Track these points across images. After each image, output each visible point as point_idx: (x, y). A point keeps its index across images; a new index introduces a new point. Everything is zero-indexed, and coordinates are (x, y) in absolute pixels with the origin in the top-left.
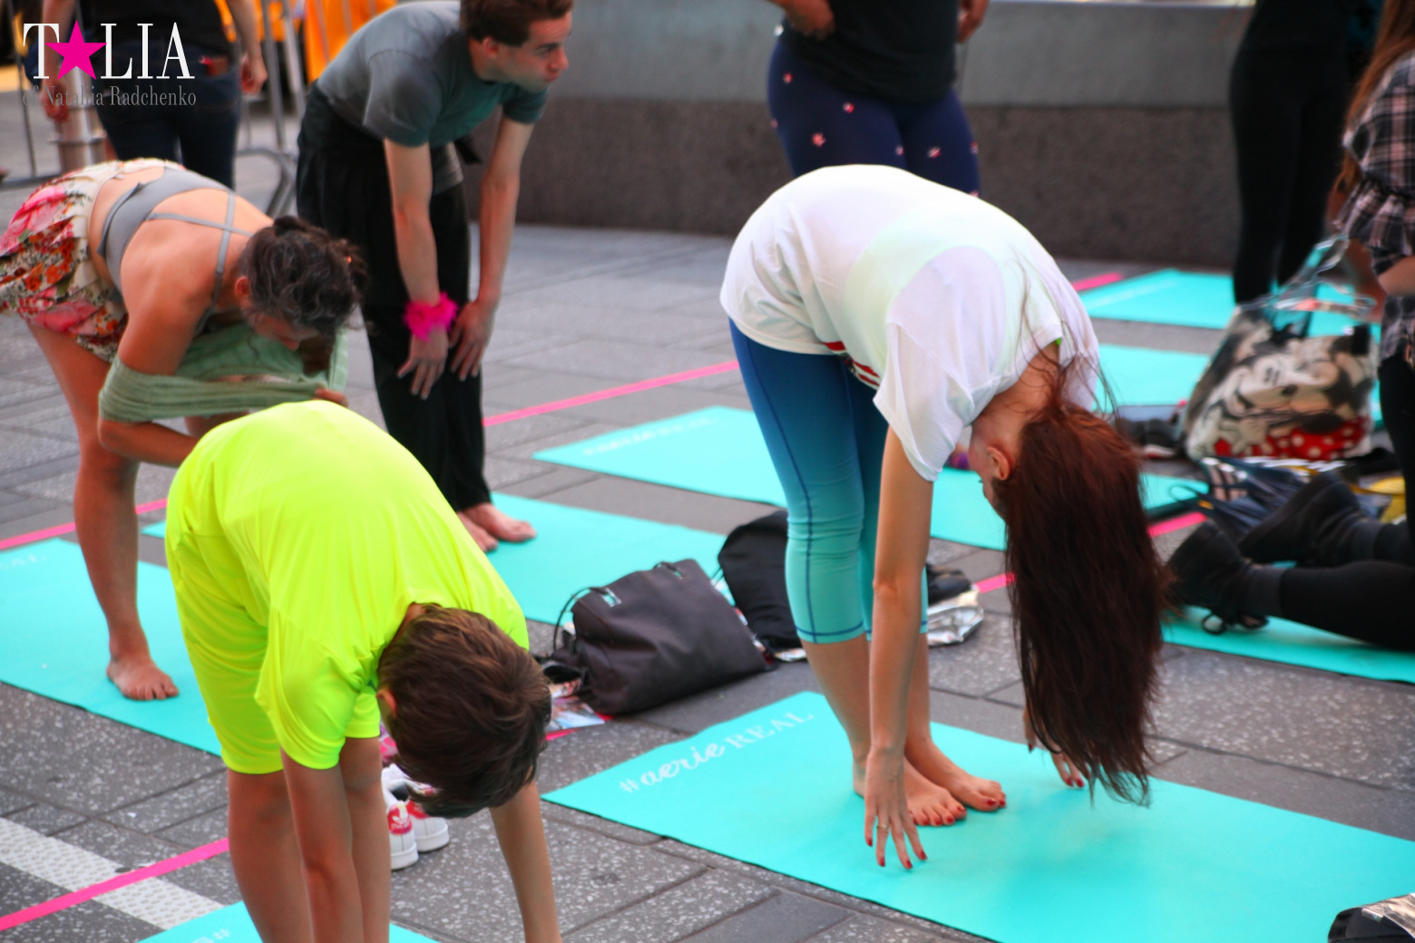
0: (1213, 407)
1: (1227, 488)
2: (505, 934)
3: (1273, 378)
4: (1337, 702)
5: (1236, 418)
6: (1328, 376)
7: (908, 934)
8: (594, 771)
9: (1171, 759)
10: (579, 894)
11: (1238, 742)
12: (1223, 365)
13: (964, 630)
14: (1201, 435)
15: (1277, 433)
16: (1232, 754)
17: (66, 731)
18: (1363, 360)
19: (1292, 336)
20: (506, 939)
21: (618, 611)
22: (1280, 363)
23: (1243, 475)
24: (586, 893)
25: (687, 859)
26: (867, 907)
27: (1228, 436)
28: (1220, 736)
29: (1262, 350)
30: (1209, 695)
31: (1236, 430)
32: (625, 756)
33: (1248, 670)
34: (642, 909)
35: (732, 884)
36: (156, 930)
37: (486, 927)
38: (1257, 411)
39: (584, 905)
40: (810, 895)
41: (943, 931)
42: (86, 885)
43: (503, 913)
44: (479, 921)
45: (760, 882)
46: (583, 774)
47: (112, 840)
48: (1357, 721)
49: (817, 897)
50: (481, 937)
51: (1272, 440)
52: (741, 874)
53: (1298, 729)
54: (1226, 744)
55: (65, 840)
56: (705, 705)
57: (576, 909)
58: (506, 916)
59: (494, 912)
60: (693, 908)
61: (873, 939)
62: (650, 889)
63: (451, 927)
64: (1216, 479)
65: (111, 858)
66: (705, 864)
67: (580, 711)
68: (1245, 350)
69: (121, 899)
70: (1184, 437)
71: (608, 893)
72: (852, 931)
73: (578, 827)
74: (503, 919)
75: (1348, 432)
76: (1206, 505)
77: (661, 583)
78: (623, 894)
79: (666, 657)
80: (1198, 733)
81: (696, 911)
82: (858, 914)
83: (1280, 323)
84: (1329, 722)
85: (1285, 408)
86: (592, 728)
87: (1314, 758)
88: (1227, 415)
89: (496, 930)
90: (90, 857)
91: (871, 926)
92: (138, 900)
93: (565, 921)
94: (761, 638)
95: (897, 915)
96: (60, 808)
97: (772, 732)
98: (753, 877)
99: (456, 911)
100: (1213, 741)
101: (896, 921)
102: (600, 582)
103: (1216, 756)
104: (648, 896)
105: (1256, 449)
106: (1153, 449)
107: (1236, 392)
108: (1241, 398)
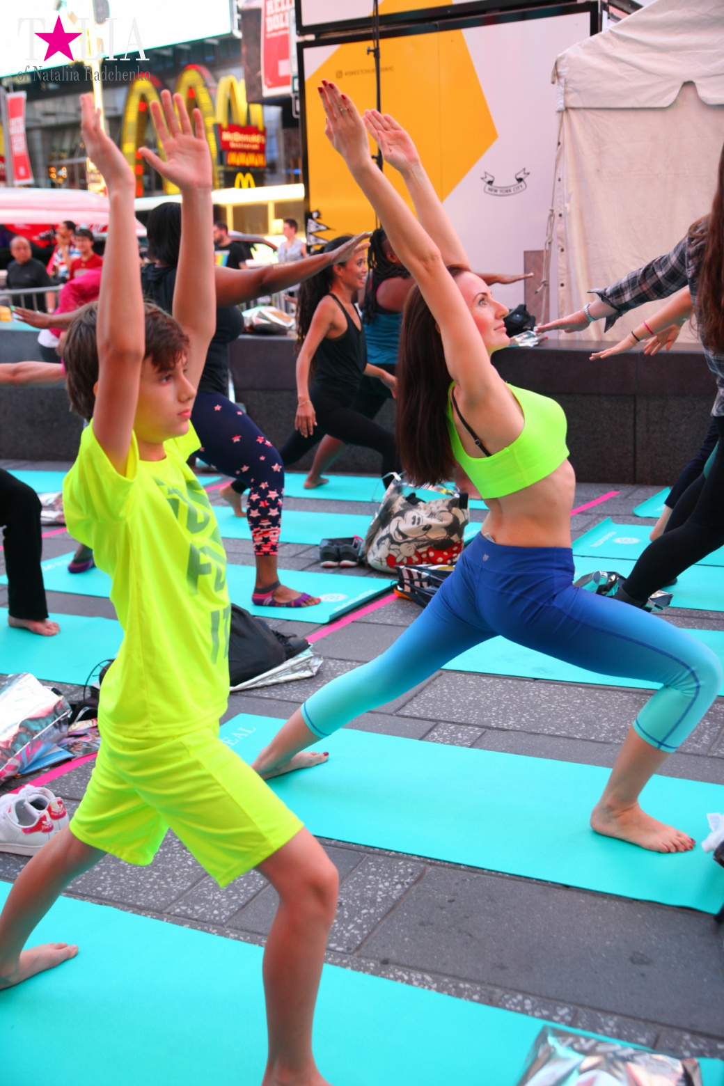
0: (383, 538)
2: (147, 894)
3: (417, 521)
4: (543, 694)
5: (399, 544)
6: (448, 519)
7: (408, 865)
9: (480, 736)
10: (181, 860)
11: (510, 723)
12: (385, 516)
13: (315, 670)
14: (376, 555)
15: (421, 550)
16: (512, 730)
18: (464, 510)
19: (418, 501)
20: (150, 897)
22: (419, 514)
23: (425, 574)
26: (372, 850)
27: (392, 553)
28: (499, 721)
29: (406, 507)
30: (474, 696)
31: (399, 550)
33: (484, 680)
37: (130, 890)
38: (410, 539)
39: (188, 868)
40: (330, 845)
41: (429, 861)
44: (123, 887)
48: (563, 705)
49: (335, 846)
50: (131, 899)
51: (417, 554)
53: (539, 713)
54: (505, 725)
57: (185, 872)
58: (140, 881)
59: (130, 879)
61: (389, 871)
63: (107, 893)
64: (406, 576)
68: (397, 507)
70: (364, 555)
72: (372, 867)
74: (139, 884)
75: (455, 549)
80: (485, 719)
82: (368, 855)
84: (550, 707)
85: (425, 537)
87: (558, 729)
88: (393, 542)
89: (140, 892)
91: (382, 863)
93: (182, 880)
95: (393, 853)
97: (238, 741)
99: (104, 881)
100: (497, 724)
101: (393, 857)
103: (505, 732)
105: (409, 559)
106: (345, 562)
107: (397, 529)
108: (401, 533)
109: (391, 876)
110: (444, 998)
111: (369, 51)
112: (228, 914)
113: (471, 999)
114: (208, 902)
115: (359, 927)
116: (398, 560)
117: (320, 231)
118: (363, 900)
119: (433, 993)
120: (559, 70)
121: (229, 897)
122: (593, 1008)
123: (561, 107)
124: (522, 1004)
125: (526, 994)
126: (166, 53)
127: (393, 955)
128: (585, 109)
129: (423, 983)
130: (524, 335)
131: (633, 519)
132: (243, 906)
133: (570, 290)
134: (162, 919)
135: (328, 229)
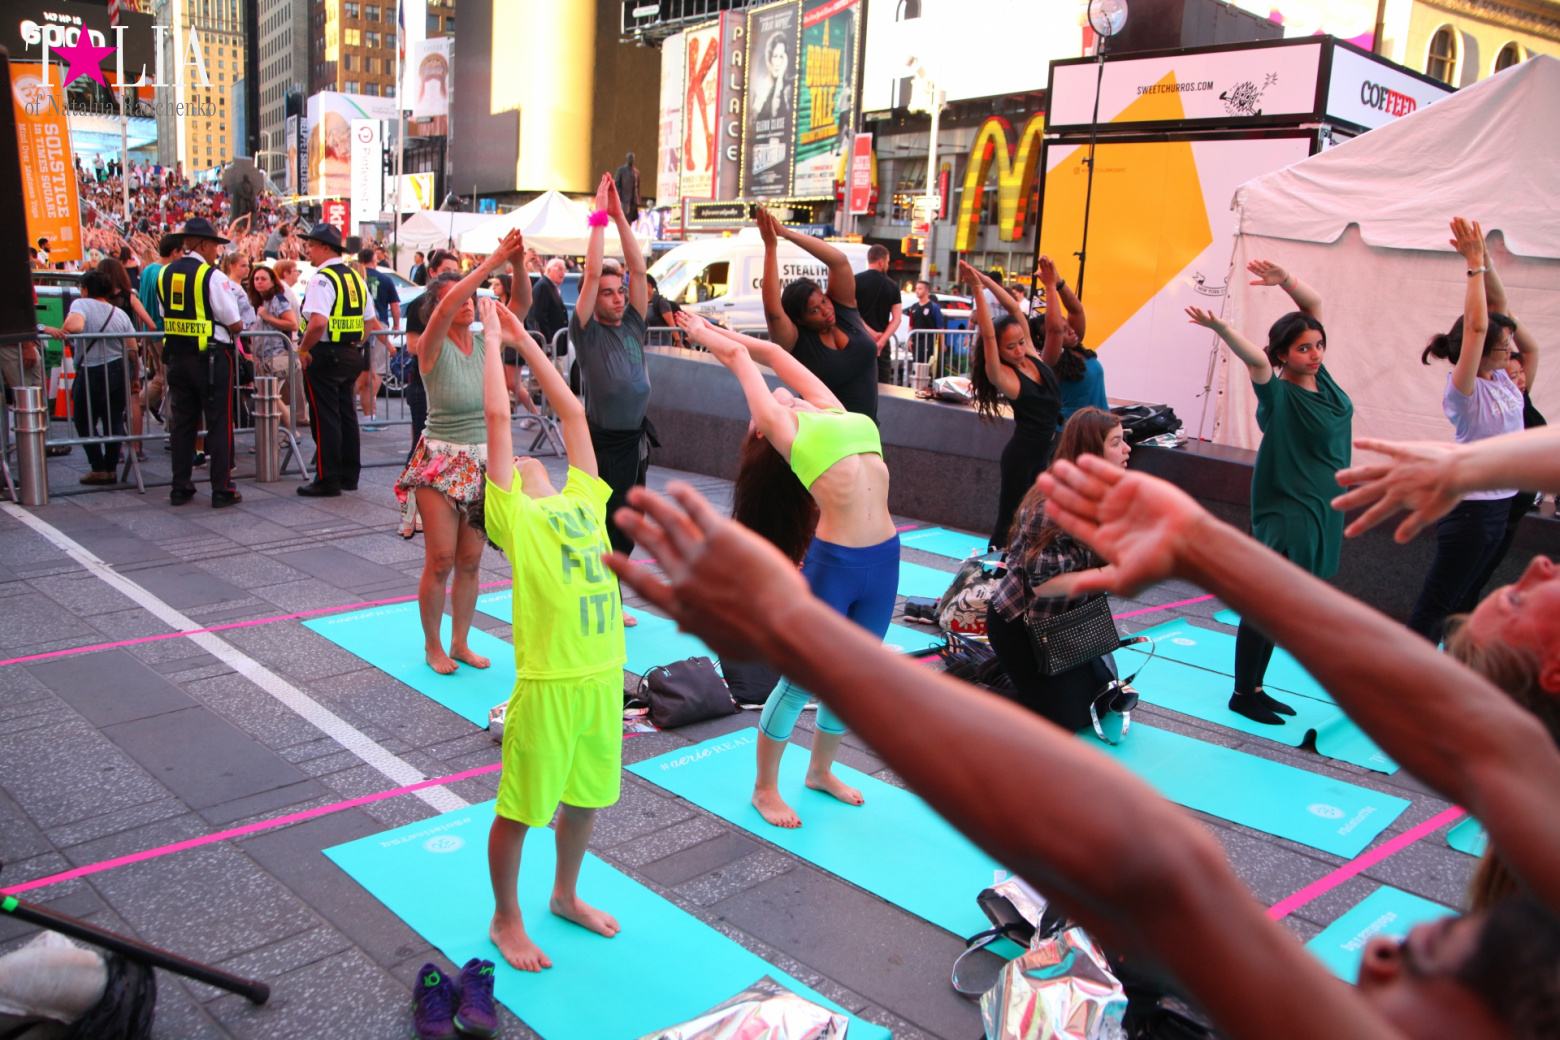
0: (953, 604)
1: (955, 647)
3: (980, 595)
5: (963, 612)
8: (649, 756)
12: (959, 585)
14: (946, 617)
15: (979, 620)
17: (409, 702)
19: (991, 577)
21: (670, 679)
22: (984, 589)
23: (963, 642)
24: (639, 821)
25: (688, 809)
26: (770, 845)
27: (957, 620)
29: (977, 581)
31: (961, 618)
32: (664, 751)
34: (665, 834)
35: (708, 825)
36: (438, 813)
38: (972, 609)
40: (743, 835)
42: (409, 784)
43: (599, 827)
45: (721, 826)
46: (644, 758)
47: (423, 762)
49: (747, 836)
51: (976, 623)
52: (713, 820)
55: (403, 759)
56: (705, 728)
57: (633, 829)
60: (688, 836)
61: (770, 862)
62: (669, 822)
64: (951, 643)
65: (422, 771)
66: (696, 813)
67: (647, 724)
68: (970, 580)
69: (424, 795)
70: (939, 615)
71: (649, 822)
72: (761, 857)
73: (640, 786)
76: (944, 652)
77: (691, 667)
78: (656, 824)
79: (690, 704)
81: (690, 838)
82: (765, 848)
83: (986, 570)
86: (651, 733)
88: (958, 609)
90: (413, 770)
91: (770, 856)
92: (432, 796)
93: (628, 835)
94: (734, 697)
95: (782, 850)
96: (402, 741)
97: (734, 747)
98: (717, 822)
101: (780, 853)
102: (663, 664)
104: (668, 827)
105: (970, 626)
106: (922, 619)
107: (964, 599)
108: (966, 603)
109: (769, 866)
110: (743, 951)
111: (1084, 161)
112: (641, 863)
113: (759, 955)
114: (635, 852)
115: (721, 893)
116: (961, 625)
118: (737, 876)
119: (738, 946)
120: (1239, 199)
121: (650, 852)
122: (836, 981)
123: (1237, 232)
124: (790, 966)
125: (798, 960)
126: (1019, 99)
127: (730, 915)
128: (1258, 236)
129: (736, 938)
130: (1165, 437)
131: (1210, 622)
132: (655, 861)
133: (1227, 398)
134: (597, 855)
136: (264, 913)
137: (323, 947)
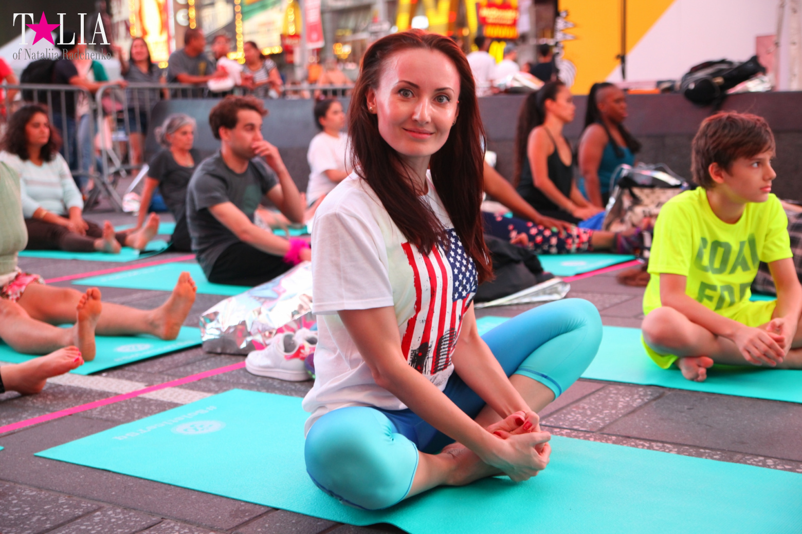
42: (130, 391)
47: (134, 376)
65: (138, 382)
69: (153, 395)
90: (125, 382)
92: (166, 395)
109: (631, 395)
115: (601, 419)
117: (568, 28)
118: (604, 406)
124: (763, 462)
127: (634, 434)
129: (664, 449)
130: (755, 82)
135: (575, 26)
136: (7, 510)
137: (119, 526)
